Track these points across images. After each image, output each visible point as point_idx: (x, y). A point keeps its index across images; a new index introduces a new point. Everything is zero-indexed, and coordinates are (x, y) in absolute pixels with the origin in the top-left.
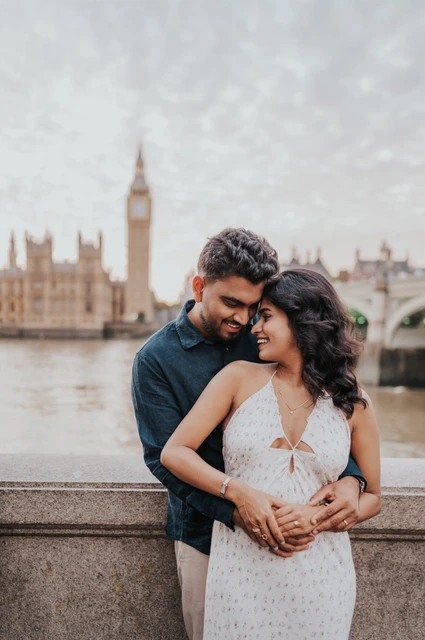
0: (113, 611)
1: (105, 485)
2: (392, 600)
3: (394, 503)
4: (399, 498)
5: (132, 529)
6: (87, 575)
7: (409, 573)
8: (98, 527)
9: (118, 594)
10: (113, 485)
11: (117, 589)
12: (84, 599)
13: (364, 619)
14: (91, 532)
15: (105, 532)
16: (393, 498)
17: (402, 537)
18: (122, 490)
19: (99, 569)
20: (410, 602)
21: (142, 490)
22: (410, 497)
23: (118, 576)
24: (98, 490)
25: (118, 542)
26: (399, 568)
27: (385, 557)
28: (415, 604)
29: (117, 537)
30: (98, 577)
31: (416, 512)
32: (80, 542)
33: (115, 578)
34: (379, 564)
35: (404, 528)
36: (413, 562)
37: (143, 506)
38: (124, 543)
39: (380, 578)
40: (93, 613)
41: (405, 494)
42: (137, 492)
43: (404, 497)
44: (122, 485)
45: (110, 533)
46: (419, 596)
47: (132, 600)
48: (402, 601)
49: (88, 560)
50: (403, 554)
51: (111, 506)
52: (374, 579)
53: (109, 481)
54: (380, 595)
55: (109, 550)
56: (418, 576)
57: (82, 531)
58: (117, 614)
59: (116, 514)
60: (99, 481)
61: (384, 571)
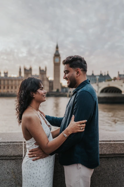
0: (12, 184)
1: (8, 142)
5: (18, 157)
6: (4, 173)
8: (6, 156)
9: (14, 179)
10: (11, 142)
11: (14, 177)
12: (3, 181)
13: (94, 184)
14: (4, 158)
15: (9, 158)
18: (14, 144)
19: (8, 171)
21: (20, 144)
22: (104, 144)
23: (14, 172)
24: (5, 144)
25: (14, 161)
29: (14, 159)
30: (8, 173)
32: (2, 162)
33: (13, 173)
35: (102, 153)
37: (20, 149)
38: (16, 161)
39: (98, 170)
40: (6, 185)
41: (102, 143)
42: (18, 145)
43: (102, 144)
44: (14, 142)
45: (11, 158)
47: (19, 181)
49: (4, 168)
51: (10, 149)
53: (10, 141)
55: (11, 164)
57: (1, 158)
58: (14, 185)
59: (11, 152)
60: (7, 141)
61: (99, 168)
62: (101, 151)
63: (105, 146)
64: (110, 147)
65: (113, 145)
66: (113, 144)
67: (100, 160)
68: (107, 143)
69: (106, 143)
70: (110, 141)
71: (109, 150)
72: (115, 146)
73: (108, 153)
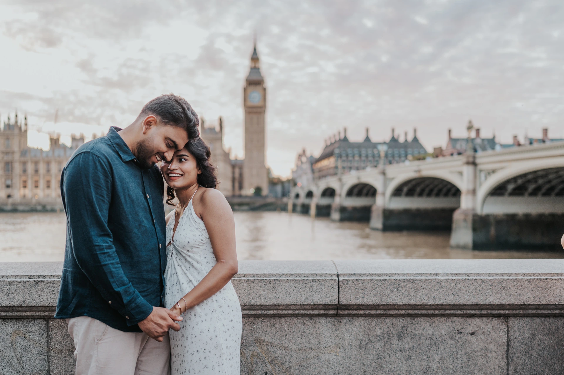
2: (416, 363)
3: (410, 285)
4: (413, 281)
7: (428, 342)
16: (409, 280)
17: (420, 312)
20: (430, 364)
22: (421, 280)
26: (420, 338)
27: (409, 329)
28: (435, 366)
31: (426, 291)
34: (406, 335)
35: (418, 303)
36: (430, 332)
39: (407, 346)
43: (417, 280)
46: (437, 360)
48: (424, 363)
50: (422, 327)
52: (402, 347)
54: (407, 360)
56: (435, 344)
61: (409, 340)
62: (416, 297)
63: (424, 286)
64: (435, 289)
65: (443, 284)
66: (445, 282)
67: (413, 323)
68: (428, 280)
69: (426, 278)
70: (436, 275)
71: (434, 295)
72: (449, 286)
73: (431, 302)
